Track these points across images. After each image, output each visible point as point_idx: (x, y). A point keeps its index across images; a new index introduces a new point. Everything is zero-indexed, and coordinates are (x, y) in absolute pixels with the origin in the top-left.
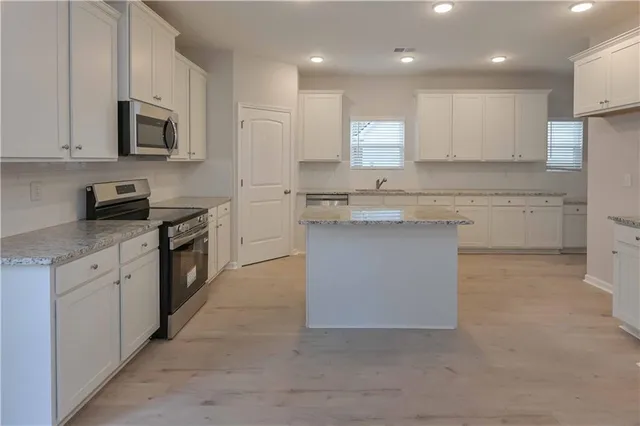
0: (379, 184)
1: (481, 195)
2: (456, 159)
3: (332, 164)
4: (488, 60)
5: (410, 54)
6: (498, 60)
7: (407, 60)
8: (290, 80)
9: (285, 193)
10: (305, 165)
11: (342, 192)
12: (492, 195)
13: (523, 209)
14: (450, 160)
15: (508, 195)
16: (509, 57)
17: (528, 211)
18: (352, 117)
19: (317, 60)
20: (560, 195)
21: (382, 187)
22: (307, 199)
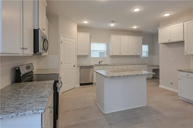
0: (100, 63)
1: (129, 65)
2: (121, 55)
3: (85, 56)
4: (132, 27)
5: (113, 23)
6: (135, 27)
7: (112, 25)
8: (75, 28)
9: (74, 66)
10: (79, 57)
11: (91, 65)
12: (132, 65)
13: (138, 68)
14: (120, 55)
15: (136, 65)
16: (138, 27)
17: (140, 69)
18: (91, 42)
19: (86, 22)
20: (146, 64)
21: (101, 63)
22: (80, 68)
